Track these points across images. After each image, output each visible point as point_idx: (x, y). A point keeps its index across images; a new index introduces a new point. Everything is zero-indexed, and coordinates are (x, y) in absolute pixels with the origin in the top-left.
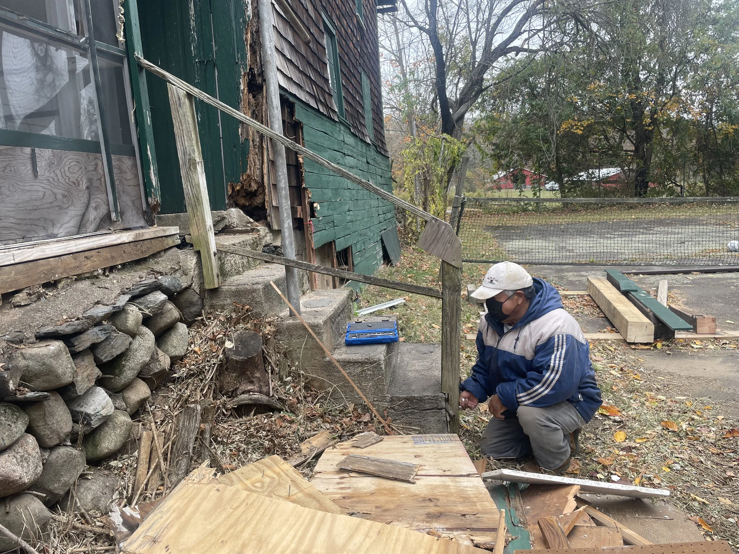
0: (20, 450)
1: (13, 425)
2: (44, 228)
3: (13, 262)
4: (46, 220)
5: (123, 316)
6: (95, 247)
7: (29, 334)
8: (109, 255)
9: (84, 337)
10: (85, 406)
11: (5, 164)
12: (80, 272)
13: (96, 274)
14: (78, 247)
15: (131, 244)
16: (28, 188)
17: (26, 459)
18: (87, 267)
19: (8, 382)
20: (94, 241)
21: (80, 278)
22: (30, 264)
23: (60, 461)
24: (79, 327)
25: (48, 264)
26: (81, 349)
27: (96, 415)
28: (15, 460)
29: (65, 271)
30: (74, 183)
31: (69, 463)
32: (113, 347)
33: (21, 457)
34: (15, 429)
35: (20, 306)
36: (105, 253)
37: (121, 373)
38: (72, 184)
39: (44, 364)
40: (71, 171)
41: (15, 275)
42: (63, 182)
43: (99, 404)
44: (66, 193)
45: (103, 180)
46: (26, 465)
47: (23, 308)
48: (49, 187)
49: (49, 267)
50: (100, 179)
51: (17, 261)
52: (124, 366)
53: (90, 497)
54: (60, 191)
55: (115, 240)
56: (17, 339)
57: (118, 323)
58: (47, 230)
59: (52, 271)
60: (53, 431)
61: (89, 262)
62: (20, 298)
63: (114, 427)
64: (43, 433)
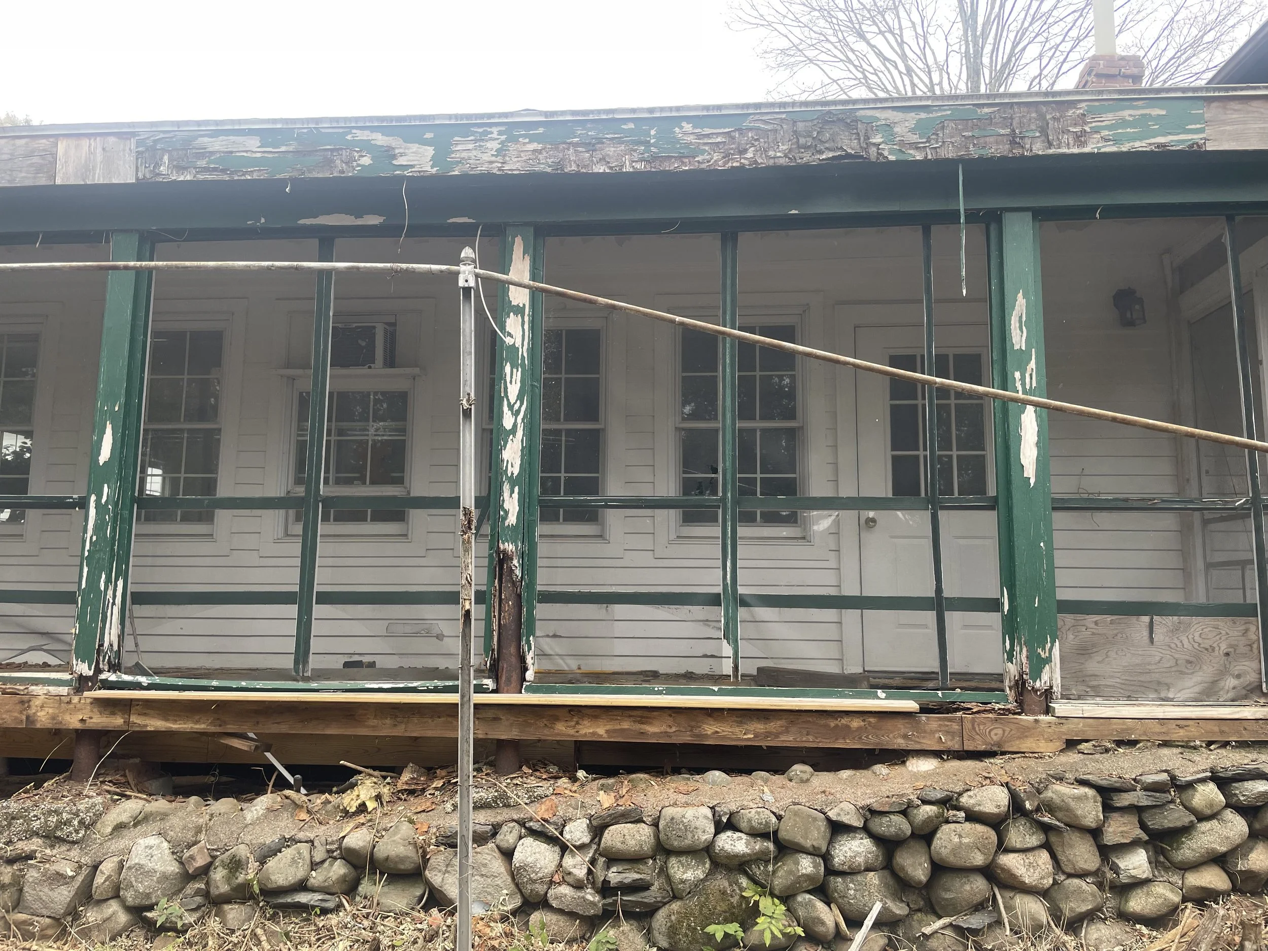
0: (1031, 858)
1: (1028, 836)
2: (1156, 691)
3: (1081, 716)
4: (1159, 683)
5: (1190, 792)
6: (1194, 717)
7: (1070, 776)
8: (1216, 729)
9: (1125, 795)
10: (1121, 859)
11: (1115, 632)
12: (1167, 738)
13: (1192, 744)
14: (1166, 714)
15: (1261, 722)
16: (1140, 653)
17: (1034, 866)
18: (1179, 735)
19: (1025, 801)
20: (1192, 711)
21: (1166, 744)
22: (1101, 720)
23: (1072, 889)
24: (1118, 785)
25: (1124, 724)
26: (1118, 805)
27: (1125, 870)
28: (1022, 862)
29: (1145, 734)
30: (1207, 649)
31: (1078, 893)
32: (1165, 817)
33: (1030, 863)
34: (1028, 840)
35: (1083, 753)
36: (1211, 726)
37: (1178, 849)
38: (1203, 650)
39: (1063, 801)
40: (1203, 637)
41: (1084, 726)
42: (1190, 648)
43: (1132, 864)
44: (1191, 659)
45: (1255, 646)
46: (1032, 871)
47: (1086, 756)
48: (1168, 652)
49: (1125, 727)
50: (1250, 645)
51: (1085, 715)
52: (1183, 843)
53: (1095, 936)
54: (1184, 657)
55: (1229, 714)
56: (1058, 776)
57: (1184, 796)
58: (1159, 693)
59: (1129, 730)
60: (1069, 860)
61: (1181, 730)
62: (1083, 746)
63: (1148, 894)
64: (1060, 857)
